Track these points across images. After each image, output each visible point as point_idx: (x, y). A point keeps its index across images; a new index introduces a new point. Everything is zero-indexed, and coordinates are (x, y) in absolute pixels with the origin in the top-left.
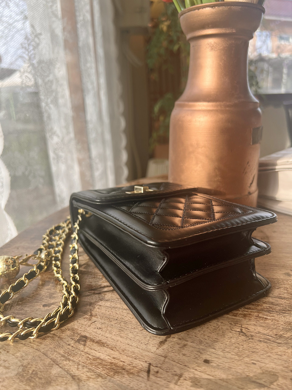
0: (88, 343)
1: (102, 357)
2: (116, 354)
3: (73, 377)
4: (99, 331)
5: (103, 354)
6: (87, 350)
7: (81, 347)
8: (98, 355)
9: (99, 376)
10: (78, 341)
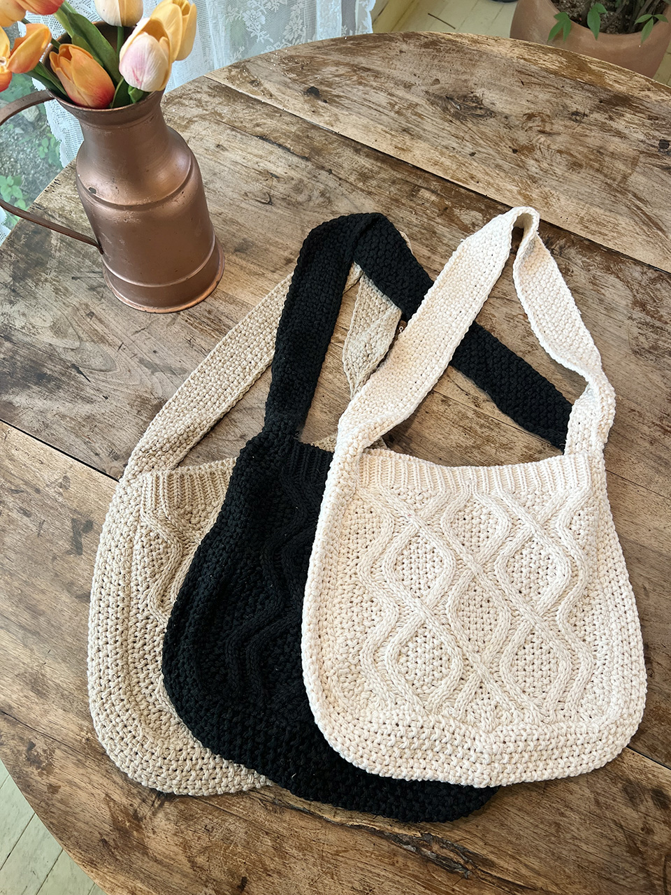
0: (93, 318)
1: (99, 330)
2: (107, 331)
3: (79, 337)
4: (103, 312)
5: (99, 328)
6: (91, 323)
7: (89, 320)
8: (97, 328)
9: (93, 341)
10: (88, 315)
